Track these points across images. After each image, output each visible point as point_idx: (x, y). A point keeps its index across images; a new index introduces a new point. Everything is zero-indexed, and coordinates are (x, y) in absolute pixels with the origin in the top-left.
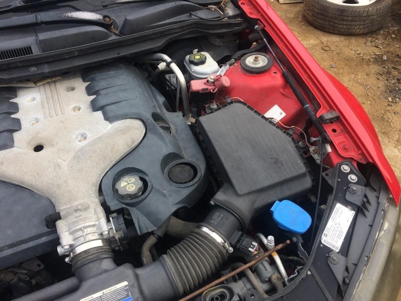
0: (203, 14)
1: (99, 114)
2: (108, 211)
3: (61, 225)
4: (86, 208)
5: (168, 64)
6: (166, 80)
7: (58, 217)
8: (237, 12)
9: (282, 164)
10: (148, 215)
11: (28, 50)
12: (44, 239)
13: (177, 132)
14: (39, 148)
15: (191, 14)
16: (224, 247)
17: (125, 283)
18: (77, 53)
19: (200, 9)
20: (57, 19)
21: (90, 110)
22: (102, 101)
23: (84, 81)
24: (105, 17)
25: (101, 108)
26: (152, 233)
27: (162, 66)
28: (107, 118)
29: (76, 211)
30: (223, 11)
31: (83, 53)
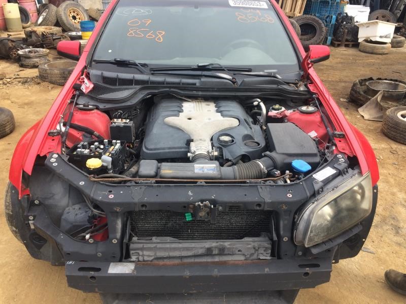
0: (286, 87)
1: (219, 114)
2: (213, 146)
3: (192, 144)
4: (205, 141)
5: (259, 103)
6: (257, 118)
7: (192, 141)
8: (306, 89)
9: (305, 147)
10: (230, 152)
11: (195, 84)
12: (183, 150)
13: (254, 131)
14: (190, 119)
15: (278, 85)
16: (263, 169)
17: (215, 165)
18: (216, 89)
19: (284, 85)
20: (211, 75)
21: (215, 112)
22: (222, 109)
23: (215, 103)
24: (233, 78)
25: (221, 112)
26: (230, 161)
27: (256, 103)
28: (222, 115)
29: (201, 140)
30: (297, 88)
31: (219, 90)
